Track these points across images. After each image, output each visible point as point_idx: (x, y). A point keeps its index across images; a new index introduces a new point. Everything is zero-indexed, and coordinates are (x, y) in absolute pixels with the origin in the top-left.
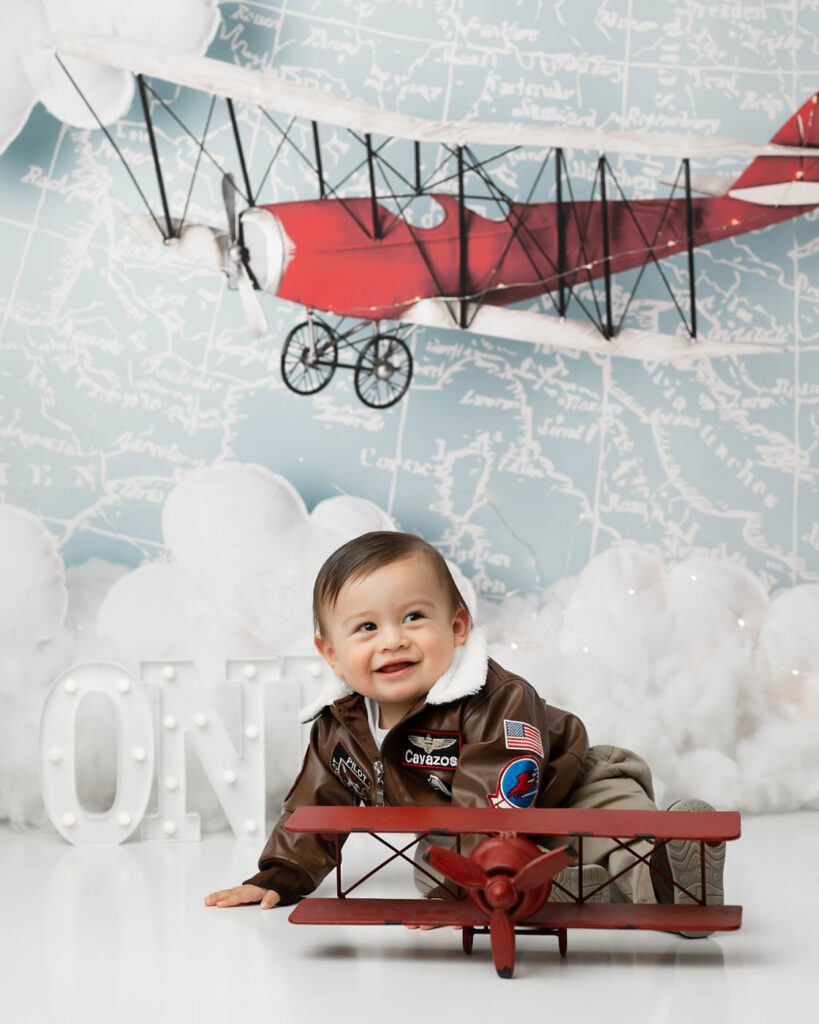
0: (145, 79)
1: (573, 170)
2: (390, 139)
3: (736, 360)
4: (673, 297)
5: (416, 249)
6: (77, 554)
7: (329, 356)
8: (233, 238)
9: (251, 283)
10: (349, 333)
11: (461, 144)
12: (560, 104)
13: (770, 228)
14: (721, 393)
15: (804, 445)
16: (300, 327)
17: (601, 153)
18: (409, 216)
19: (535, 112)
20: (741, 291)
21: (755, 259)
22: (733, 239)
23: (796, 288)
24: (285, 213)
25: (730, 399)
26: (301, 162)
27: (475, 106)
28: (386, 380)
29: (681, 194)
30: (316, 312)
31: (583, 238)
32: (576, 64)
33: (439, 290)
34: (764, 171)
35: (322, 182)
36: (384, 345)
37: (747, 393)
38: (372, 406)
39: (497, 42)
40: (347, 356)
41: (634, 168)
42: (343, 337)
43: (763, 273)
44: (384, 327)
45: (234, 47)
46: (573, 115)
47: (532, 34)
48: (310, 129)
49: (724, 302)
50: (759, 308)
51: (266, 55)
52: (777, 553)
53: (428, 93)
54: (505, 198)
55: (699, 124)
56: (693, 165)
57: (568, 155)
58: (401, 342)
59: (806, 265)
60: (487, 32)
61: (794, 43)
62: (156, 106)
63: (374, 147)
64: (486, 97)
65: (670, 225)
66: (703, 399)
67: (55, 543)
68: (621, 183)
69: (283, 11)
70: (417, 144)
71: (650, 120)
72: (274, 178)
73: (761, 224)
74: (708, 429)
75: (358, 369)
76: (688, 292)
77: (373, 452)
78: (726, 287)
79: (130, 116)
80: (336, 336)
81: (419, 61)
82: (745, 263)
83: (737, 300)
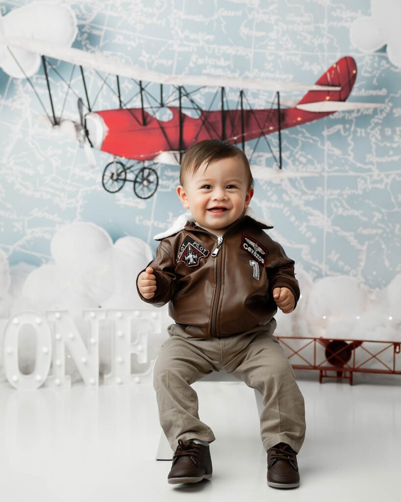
0: (45, 58)
1: (229, 96)
2: (149, 83)
3: (299, 179)
4: (272, 151)
5: (160, 130)
6: (14, 261)
7: (123, 176)
8: (82, 125)
9: (89, 145)
10: (132, 166)
11: (181, 85)
12: (223, 68)
13: (314, 122)
14: (292, 193)
15: (329, 216)
16: (110, 164)
17: (241, 89)
18: (158, 116)
19: (213, 71)
20: (302, 149)
21: (308, 135)
22: (298, 127)
23: (326, 148)
24: (104, 114)
25: (296, 196)
26: (111, 94)
27: (187, 69)
28: (147, 187)
29: (275, 107)
30: (118, 157)
31: (233, 126)
32: (231, 50)
33: (170, 148)
34: (312, 97)
35: (120, 102)
36: (146, 172)
37: (304, 193)
38: (141, 198)
39: (196, 41)
40: (131, 176)
41: (255, 95)
42: (129, 168)
43: (311, 141)
44: (147, 164)
45: (83, 43)
46: (229, 72)
47: (211, 37)
48: (115, 79)
49: (294, 153)
50: (309, 156)
51: (97, 47)
52: (316, 263)
53: (167, 63)
54: (199, 108)
55: (284, 76)
56: (281, 94)
57: (227, 90)
58: (154, 171)
59: (330, 137)
60: (192, 36)
61: (325, 41)
62: (50, 69)
63: (143, 86)
64: (191, 65)
65: (271, 120)
66: (284, 196)
67: (5, 256)
68: (250, 102)
69: (105, 28)
70: (161, 85)
71: (263, 74)
72: (100, 100)
73: (310, 120)
74: (287, 209)
75: (135, 182)
76: (278, 149)
77: (141, 217)
78: (295, 147)
79: (39, 73)
80: (126, 168)
81: (163, 49)
82: (304, 136)
83: (300, 153)
